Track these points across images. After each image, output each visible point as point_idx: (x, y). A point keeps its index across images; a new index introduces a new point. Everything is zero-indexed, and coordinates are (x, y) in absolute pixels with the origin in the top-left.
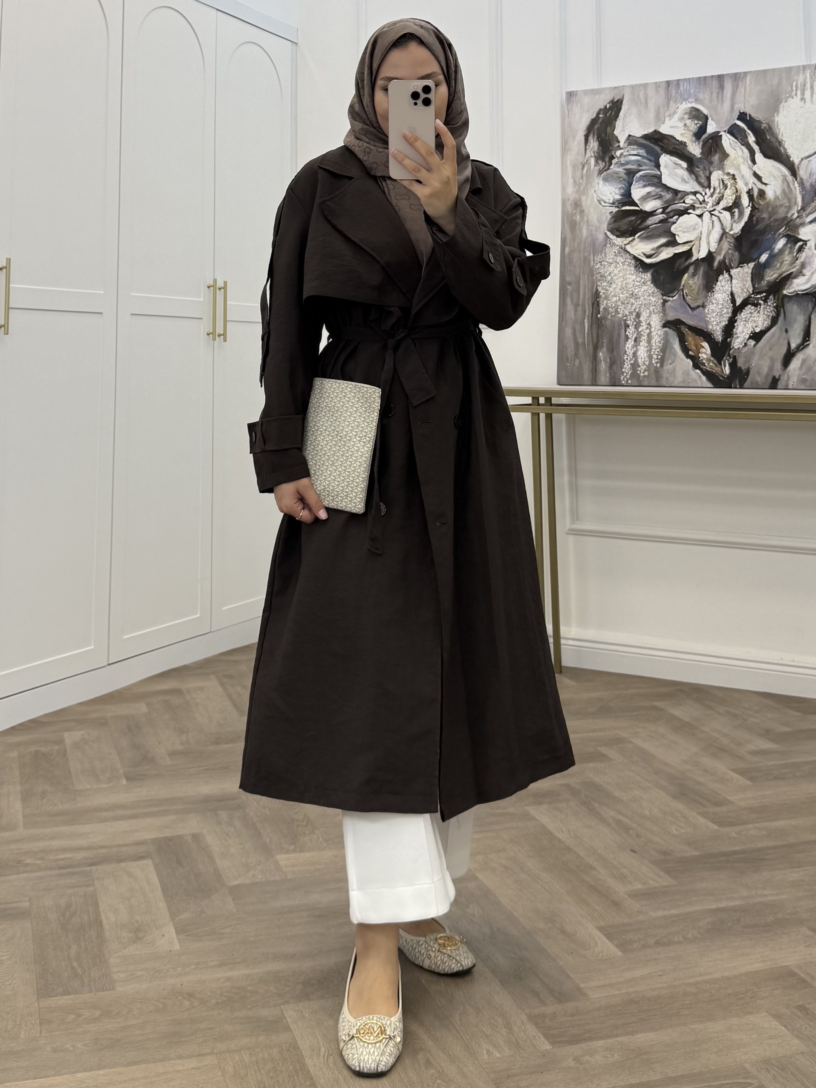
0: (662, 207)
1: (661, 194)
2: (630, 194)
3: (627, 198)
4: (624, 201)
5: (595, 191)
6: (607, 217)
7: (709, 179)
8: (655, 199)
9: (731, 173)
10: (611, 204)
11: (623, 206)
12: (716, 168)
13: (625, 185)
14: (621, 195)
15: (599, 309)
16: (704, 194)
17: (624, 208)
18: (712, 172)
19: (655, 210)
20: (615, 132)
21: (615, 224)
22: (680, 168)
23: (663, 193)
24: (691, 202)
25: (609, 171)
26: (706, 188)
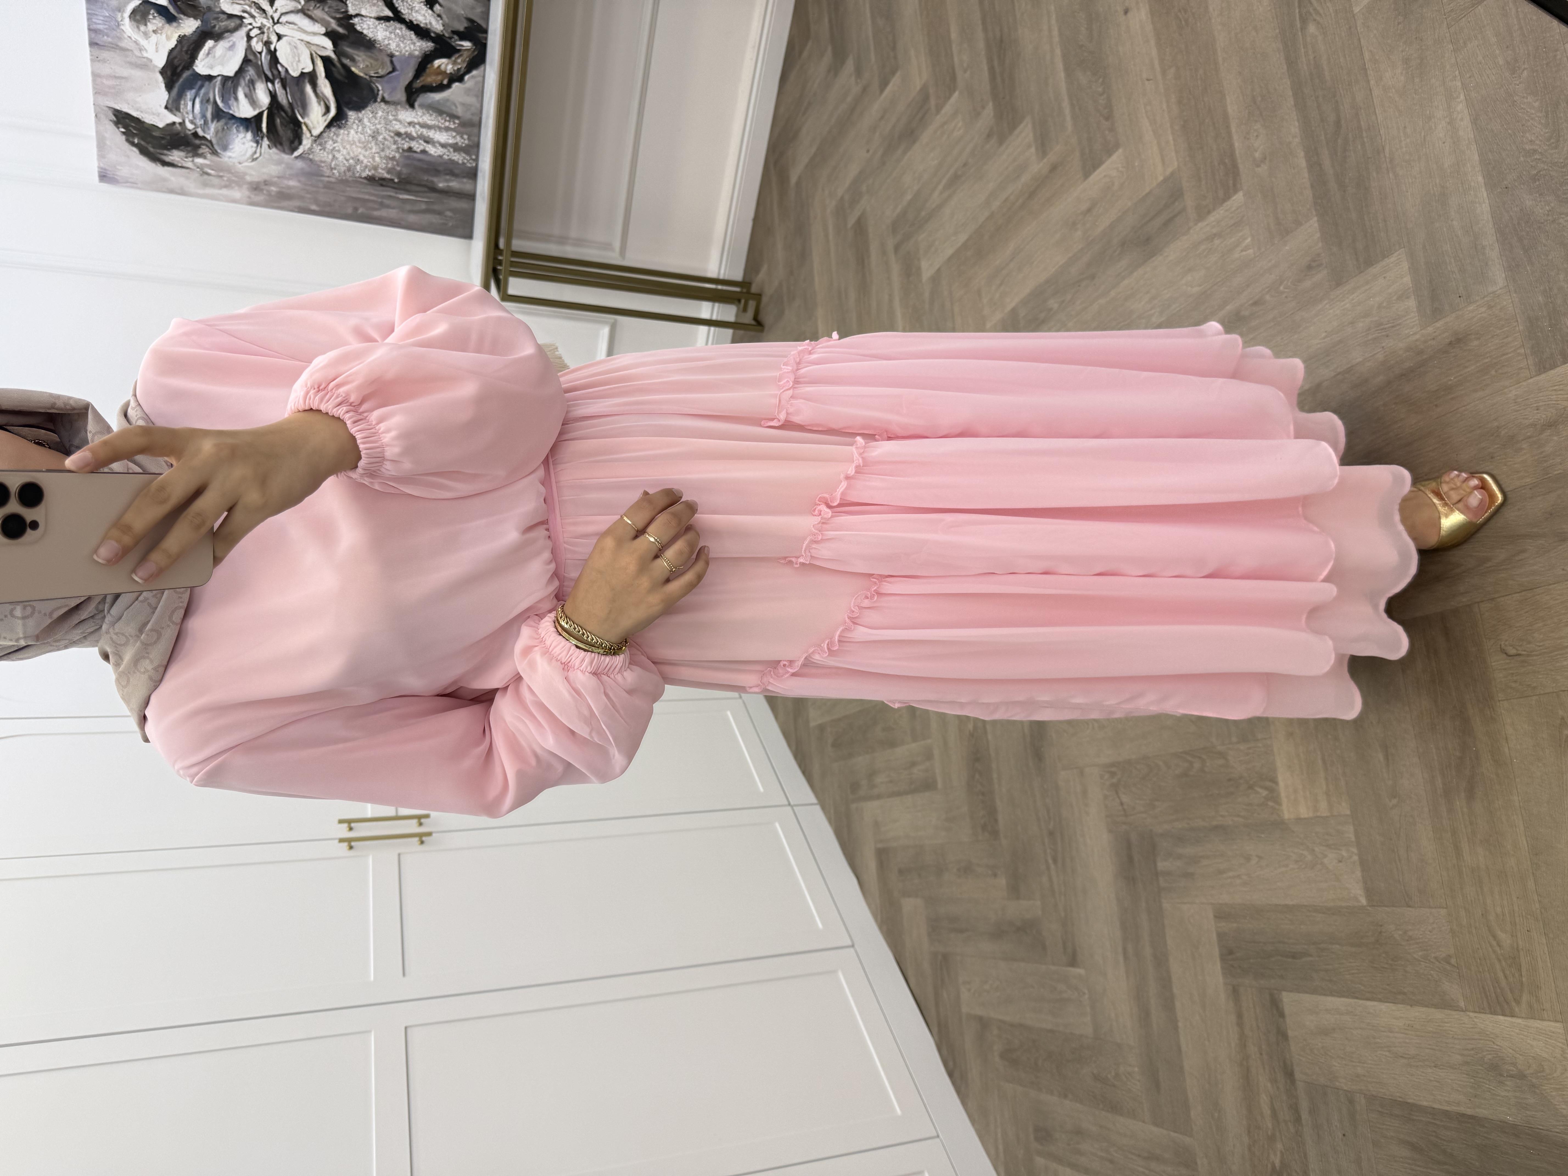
0: (265, 84)
1: (249, 81)
2: (246, 120)
3: (251, 124)
4: (255, 129)
5: (240, 163)
6: (275, 153)
7: (230, 16)
8: (254, 89)
10: (257, 146)
11: (261, 131)
12: (216, 4)
13: (234, 124)
14: (247, 131)
15: (388, 179)
16: (250, 27)
17: (264, 130)
18: (221, 9)
19: (270, 92)
20: (161, 125)
21: (284, 143)
22: (214, 50)
23: (248, 78)
24: (260, 44)
25: (214, 141)
26: (243, 22)
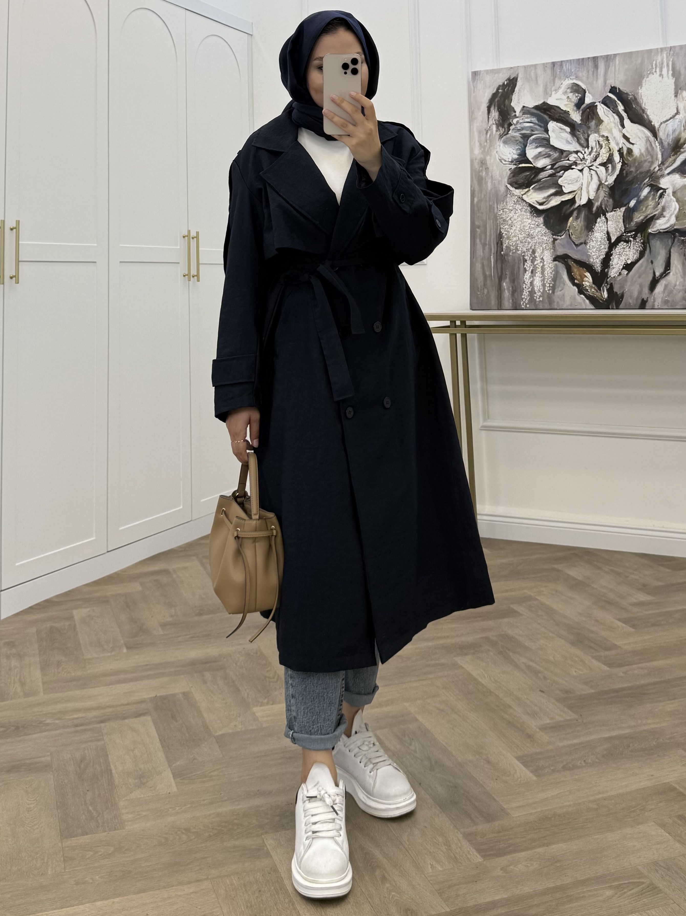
0: (549, 164)
1: (549, 154)
2: (525, 154)
3: (523, 158)
4: (520, 160)
5: (497, 151)
6: (507, 173)
7: (587, 140)
8: (545, 158)
9: (605, 136)
10: (510, 162)
11: (520, 164)
12: (593, 132)
13: (521, 147)
14: (518, 155)
15: (503, 247)
16: (583, 152)
17: (521, 165)
18: (590, 135)
19: (546, 167)
20: (512, 104)
21: (514, 178)
22: (564, 132)
23: (551, 153)
24: (574, 159)
25: (508, 136)
26: (585, 148)
